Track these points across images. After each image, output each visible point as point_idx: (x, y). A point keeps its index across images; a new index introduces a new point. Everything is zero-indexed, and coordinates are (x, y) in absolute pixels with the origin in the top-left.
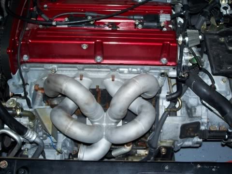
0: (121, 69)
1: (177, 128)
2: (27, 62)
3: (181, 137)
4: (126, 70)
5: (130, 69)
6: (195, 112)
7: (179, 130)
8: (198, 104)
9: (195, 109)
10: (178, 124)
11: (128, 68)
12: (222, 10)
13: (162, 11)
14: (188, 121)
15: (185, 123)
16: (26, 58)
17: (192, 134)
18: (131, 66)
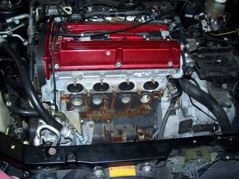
0: (135, 74)
1: (176, 125)
2: (58, 70)
3: (179, 133)
4: (140, 75)
5: (143, 73)
6: (187, 112)
7: (178, 126)
8: (189, 106)
9: (187, 110)
10: (177, 122)
11: (141, 72)
12: (204, 29)
13: (161, 30)
14: (184, 119)
15: (181, 120)
16: (57, 66)
17: (189, 129)
18: (145, 70)
